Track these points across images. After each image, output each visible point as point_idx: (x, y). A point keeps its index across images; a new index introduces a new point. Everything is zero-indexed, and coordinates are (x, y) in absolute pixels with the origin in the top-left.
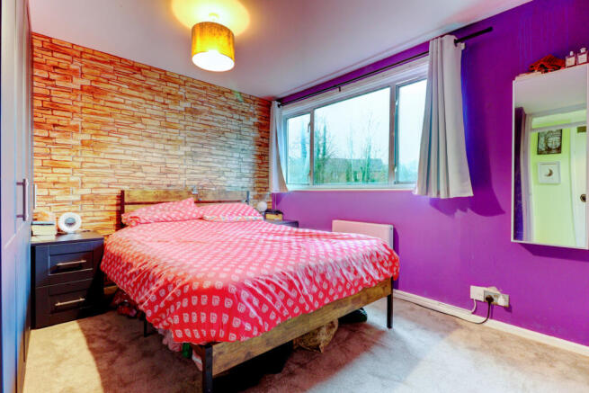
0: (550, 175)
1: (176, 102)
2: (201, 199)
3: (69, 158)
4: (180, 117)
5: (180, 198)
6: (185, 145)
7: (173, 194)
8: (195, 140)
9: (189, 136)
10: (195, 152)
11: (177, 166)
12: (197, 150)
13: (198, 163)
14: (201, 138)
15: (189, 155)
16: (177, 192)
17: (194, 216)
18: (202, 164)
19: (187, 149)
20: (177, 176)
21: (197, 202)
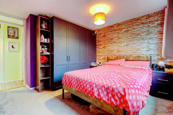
0: (13, 47)
1: (121, 31)
2: (127, 59)
3: (101, 51)
4: (123, 34)
5: (121, 58)
6: (124, 43)
7: (119, 58)
8: (128, 40)
9: (125, 39)
10: (128, 44)
11: (122, 49)
12: (128, 43)
13: (129, 47)
14: (129, 39)
15: (126, 45)
16: (120, 57)
17: (118, 64)
18: (130, 47)
19: (125, 43)
20: (122, 52)
21: (126, 60)
